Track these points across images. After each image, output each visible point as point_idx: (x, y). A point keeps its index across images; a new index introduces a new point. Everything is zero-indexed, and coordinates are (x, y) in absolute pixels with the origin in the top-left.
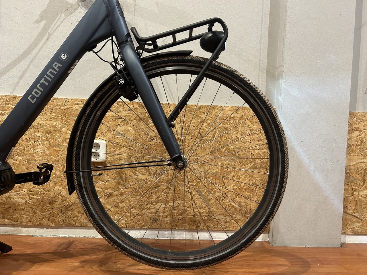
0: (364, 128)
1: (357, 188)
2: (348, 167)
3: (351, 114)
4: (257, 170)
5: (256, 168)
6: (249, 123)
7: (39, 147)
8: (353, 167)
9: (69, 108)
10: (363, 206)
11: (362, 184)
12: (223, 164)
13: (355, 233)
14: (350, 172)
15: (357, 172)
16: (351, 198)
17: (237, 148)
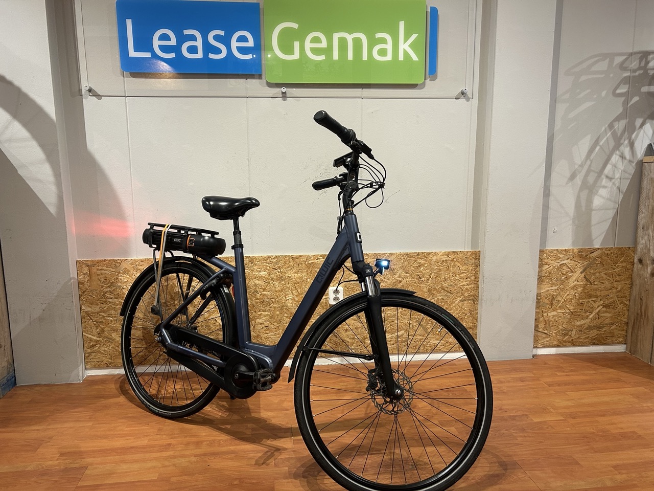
0: (552, 262)
1: (546, 311)
2: (538, 295)
3: (541, 251)
4: (465, 302)
5: (465, 300)
6: (459, 264)
7: (289, 295)
8: (544, 294)
9: (312, 263)
10: (551, 325)
11: (550, 307)
12: (438, 299)
13: (545, 347)
14: (541, 298)
15: (546, 298)
16: (541, 319)
17: (449, 285)
